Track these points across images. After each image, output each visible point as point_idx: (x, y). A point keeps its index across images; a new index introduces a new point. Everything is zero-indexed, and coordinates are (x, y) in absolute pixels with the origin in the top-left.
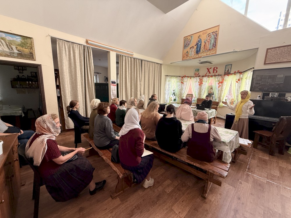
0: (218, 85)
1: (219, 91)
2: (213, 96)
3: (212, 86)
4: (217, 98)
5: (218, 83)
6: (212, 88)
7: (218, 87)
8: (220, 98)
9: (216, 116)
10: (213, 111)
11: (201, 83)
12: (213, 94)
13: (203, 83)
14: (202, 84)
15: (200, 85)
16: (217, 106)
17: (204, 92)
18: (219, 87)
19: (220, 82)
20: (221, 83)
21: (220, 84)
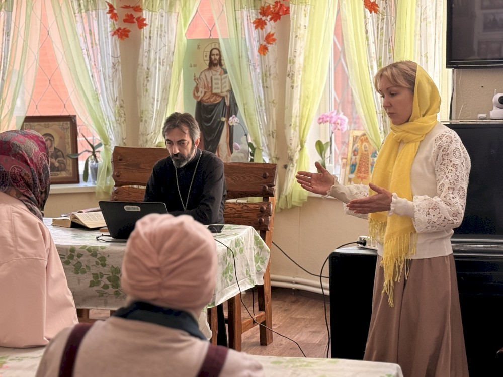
0: (253, 37)
1: (272, 83)
2: (233, 120)
3: (216, 41)
4: (262, 139)
5: (254, 15)
6: (215, 62)
7: (256, 46)
8: (279, 135)
9: (266, 277)
10: (237, 243)
11: (129, 19)
12: (232, 109)
13: (146, 14)
14: (141, 23)
15: (121, 33)
16: (267, 194)
17: (166, 90)
18: (263, 50)
19: (264, 12)
20: (276, 16)
21: (271, 26)
